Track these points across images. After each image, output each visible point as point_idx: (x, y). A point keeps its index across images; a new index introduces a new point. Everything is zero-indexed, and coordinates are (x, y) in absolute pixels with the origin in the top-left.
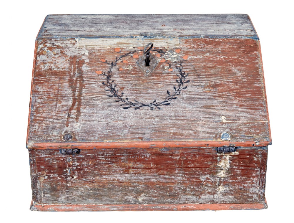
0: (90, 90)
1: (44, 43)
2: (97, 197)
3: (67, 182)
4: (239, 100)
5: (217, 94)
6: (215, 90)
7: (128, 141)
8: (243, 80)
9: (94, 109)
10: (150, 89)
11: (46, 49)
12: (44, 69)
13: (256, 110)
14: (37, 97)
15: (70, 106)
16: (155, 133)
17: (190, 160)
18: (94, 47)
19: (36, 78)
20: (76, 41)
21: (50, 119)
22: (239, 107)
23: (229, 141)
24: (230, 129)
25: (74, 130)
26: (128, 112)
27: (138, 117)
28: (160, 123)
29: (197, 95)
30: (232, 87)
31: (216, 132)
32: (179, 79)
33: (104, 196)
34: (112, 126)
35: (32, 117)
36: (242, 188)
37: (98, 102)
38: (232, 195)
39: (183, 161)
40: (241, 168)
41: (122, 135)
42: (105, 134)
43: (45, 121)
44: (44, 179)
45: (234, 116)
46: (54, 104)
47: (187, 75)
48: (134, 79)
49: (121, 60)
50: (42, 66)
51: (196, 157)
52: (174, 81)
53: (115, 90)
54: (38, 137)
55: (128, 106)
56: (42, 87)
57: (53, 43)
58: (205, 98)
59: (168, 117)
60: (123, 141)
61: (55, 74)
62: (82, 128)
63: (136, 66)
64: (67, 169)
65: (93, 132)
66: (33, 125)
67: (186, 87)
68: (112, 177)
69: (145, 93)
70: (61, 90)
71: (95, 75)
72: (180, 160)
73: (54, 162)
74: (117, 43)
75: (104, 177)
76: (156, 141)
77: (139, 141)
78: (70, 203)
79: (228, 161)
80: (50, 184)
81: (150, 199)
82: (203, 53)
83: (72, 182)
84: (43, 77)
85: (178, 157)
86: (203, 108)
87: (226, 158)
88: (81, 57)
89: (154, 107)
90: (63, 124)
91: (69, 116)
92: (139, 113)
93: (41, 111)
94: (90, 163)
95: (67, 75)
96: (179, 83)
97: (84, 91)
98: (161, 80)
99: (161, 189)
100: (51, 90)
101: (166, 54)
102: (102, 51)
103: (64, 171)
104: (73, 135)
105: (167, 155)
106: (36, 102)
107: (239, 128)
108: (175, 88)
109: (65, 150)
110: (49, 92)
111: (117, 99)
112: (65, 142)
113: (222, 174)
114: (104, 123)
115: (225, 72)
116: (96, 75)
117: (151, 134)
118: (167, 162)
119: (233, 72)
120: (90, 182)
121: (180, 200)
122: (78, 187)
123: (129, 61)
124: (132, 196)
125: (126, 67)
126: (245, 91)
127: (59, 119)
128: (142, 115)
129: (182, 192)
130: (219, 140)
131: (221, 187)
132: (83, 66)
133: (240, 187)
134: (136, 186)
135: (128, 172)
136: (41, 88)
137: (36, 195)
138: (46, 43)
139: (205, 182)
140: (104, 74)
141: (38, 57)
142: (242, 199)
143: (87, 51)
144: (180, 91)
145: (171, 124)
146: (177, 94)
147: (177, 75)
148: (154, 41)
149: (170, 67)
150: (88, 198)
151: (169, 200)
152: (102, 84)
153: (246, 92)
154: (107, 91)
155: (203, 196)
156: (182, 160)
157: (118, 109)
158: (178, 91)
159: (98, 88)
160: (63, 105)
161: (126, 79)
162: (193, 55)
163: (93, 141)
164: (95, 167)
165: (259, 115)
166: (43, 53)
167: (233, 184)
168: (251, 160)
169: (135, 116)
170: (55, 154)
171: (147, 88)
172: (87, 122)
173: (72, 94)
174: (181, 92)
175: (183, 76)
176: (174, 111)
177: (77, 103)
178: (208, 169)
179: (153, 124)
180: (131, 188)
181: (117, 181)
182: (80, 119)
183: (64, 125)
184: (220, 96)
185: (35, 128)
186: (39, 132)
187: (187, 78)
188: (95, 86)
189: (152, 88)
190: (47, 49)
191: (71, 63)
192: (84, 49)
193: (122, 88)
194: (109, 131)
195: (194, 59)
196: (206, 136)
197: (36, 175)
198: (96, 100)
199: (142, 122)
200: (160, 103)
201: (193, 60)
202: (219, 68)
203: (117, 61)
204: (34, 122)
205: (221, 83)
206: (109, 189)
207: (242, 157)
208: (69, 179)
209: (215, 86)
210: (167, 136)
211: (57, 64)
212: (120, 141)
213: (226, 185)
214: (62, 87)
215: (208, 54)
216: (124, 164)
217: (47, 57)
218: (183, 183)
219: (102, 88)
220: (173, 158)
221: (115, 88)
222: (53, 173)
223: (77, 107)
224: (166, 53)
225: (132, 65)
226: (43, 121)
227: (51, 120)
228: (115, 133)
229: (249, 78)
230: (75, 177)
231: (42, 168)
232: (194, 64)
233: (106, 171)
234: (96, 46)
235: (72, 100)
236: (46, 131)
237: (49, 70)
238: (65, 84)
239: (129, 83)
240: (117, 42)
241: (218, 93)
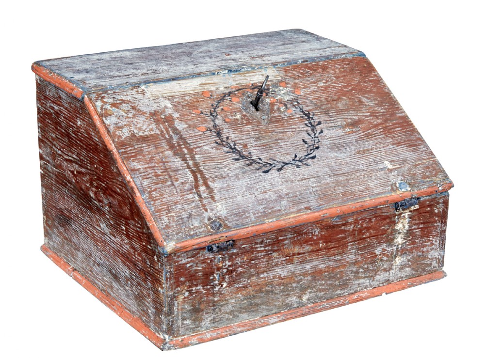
0: (205, 155)
1: (100, 98)
2: (251, 308)
3: (214, 294)
4: (392, 138)
5: (362, 134)
6: (357, 129)
7: (295, 215)
8: (381, 111)
9: (226, 181)
10: (280, 141)
11: (108, 107)
12: (125, 136)
13: (417, 146)
14: (140, 178)
15: (192, 182)
16: (321, 198)
17: (365, 228)
18: (173, 94)
19: (121, 151)
20: (144, 90)
21: (177, 206)
22: (397, 146)
23: (410, 191)
24: (403, 175)
25: (218, 215)
26: (272, 177)
27: (287, 181)
28: (319, 184)
29: (340, 140)
30: (374, 122)
31: (390, 183)
32: (307, 122)
33: (261, 304)
34: (263, 199)
35: (151, 207)
36: (421, 254)
37: (226, 170)
38: (410, 266)
39: (358, 231)
40: (420, 226)
41: (283, 209)
42: (261, 212)
43: (171, 209)
44: (183, 297)
45: (398, 159)
46: (169, 183)
47: (313, 115)
48: (252, 131)
49: (220, 108)
50: (119, 133)
51: (372, 222)
52: (303, 126)
53: (237, 150)
54: (177, 234)
55: (267, 169)
56: (139, 162)
57: (112, 97)
58: (352, 141)
59: (323, 175)
60: (289, 217)
61: (144, 141)
62: (226, 209)
63: (244, 113)
64: (215, 275)
65: (244, 212)
66: (160, 219)
67: (322, 132)
68: (271, 274)
69: (277, 147)
70: (167, 162)
71: (199, 134)
72: (354, 230)
73: (198, 267)
74: (200, 85)
75: (262, 276)
76: (329, 209)
77: (308, 212)
78: (216, 326)
79: (407, 220)
80: (192, 303)
81: (316, 296)
82: (315, 83)
83: (221, 294)
84: (130, 148)
85: (352, 227)
86: (357, 155)
87: (404, 216)
88: (164, 111)
89: (300, 164)
90: (199, 209)
91: (200, 196)
92: (286, 176)
93: (157, 196)
94: (245, 258)
95: (162, 140)
96: (310, 127)
97: (198, 158)
98: (286, 127)
99: (330, 278)
100: (153, 164)
101: (271, 91)
102: (187, 98)
103: (211, 278)
104: (221, 222)
105: (339, 226)
106: (143, 185)
107: (412, 172)
108: (309, 134)
109: (217, 245)
110: (152, 167)
111: (248, 162)
112: (216, 233)
113: (399, 240)
114: (250, 198)
115: (356, 104)
116: (201, 133)
117: (317, 200)
118: (338, 236)
119: (364, 103)
120: (243, 287)
121: (352, 288)
122: (228, 300)
123: (231, 108)
124: (295, 296)
125: (233, 116)
126: (391, 124)
127: (188, 203)
128: (292, 177)
129: (354, 276)
130: (398, 193)
131: (397, 259)
132: (175, 123)
133: (419, 254)
134: (301, 280)
135: (290, 261)
136: (138, 164)
137: (172, 325)
138: (103, 97)
139: (380, 255)
140: (211, 131)
141: (104, 120)
142: (420, 270)
143: (168, 101)
144: (317, 137)
145: (333, 183)
146: (316, 141)
147: (302, 117)
148: (245, 76)
149: (286, 108)
150: (240, 312)
151: (339, 292)
152: (215, 145)
153: (393, 125)
154: (228, 152)
155: (377, 276)
156: (356, 230)
157: (257, 175)
158: (315, 138)
159: (214, 151)
160: (182, 183)
161: (241, 132)
162: (304, 88)
163: (251, 224)
164: (251, 263)
165: (424, 152)
166: (109, 112)
167: (411, 251)
168: (432, 213)
169: (283, 180)
170: (200, 255)
171: (276, 140)
172: (229, 201)
173: (185, 165)
174: (319, 138)
175: (309, 118)
176: (326, 164)
177: (199, 176)
178: (384, 236)
179: (312, 187)
180: (294, 285)
181: (278, 278)
182: (217, 198)
183: (201, 210)
184: (367, 136)
185: (165, 222)
186: (172, 226)
187: (317, 119)
188: (208, 147)
189: (282, 139)
190: (111, 107)
191: (157, 122)
192: (162, 99)
193: (245, 146)
194: (264, 206)
195: (309, 93)
196: (381, 190)
197: (172, 293)
198: (221, 168)
199: (297, 187)
200: (303, 157)
201: (309, 94)
202: (345, 101)
203: (215, 109)
204: (158, 213)
205: (358, 119)
206: (267, 292)
207: (422, 210)
208: (216, 289)
209: (354, 124)
210: (338, 199)
211: (138, 126)
212: (285, 218)
213: (403, 254)
214: (166, 158)
215: (321, 84)
216: (287, 250)
217: (118, 119)
218: (356, 263)
219: (220, 149)
220: (346, 229)
221: (236, 147)
222: (196, 285)
223: (202, 181)
224: (270, 90)
225: (238, 112)
226: (170, 210)
227: (179, 206)
228: (273, 208)
229: (386, 107)
230: (225, 285)
231: (182, 281)
232: (313, 99)
233: (265, 267)
234: (175, 92)
235: (189, 173)
236: (182, 223)
237: (132, 136)
238: (166, 152)
239: (249, 137)
240: (199, 83)
241: (363, 132)
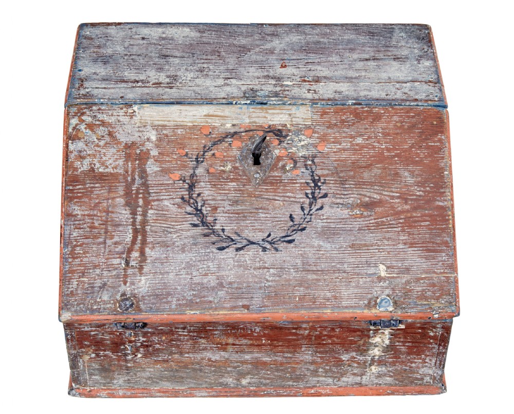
0: (161, 212)
1: (79, 114)
2: (175, 379)
3: (126, 361)
4: (409, 234)
5: (373, 221)
6: (369, 213)
7: (226, 312)
8: (418, 193)
9: (168, 251)
10: (260, 211)
11: (83, 127)
12: (82, 169)
13: (437, 252)
14: (72, 227)
15: (128, 244)
16: (269, 297)
17: (326, 335)
18: (166, 123)
19: (68, 188)
20: (135, 112)
21: (96, 270)
22: (409, 247)
23: (391, 312)
24: (393, 289)
25: (136, 292)
26: (225, 257)
27: (241, 266)
28: (278, 278)
29: (339, 224)
30: (398, 207)
31: (370, 296)
32: (309, 191)
33: (187, 378)
34: (199, 284)
35: (66, 265)
36: (408, 368)
37: (174, 236)
38: (391, 376)
39: (315, 336)
40: (407, 344)
41: (216, 301)
42: (187, 300)
43: (87, 273)
44: (89, 357)
45: (400, 265)
46: (101, 240)
47: (323, 183)
48: (234, 191)
49: (212, 152)
50: (78, 164)
51: (336, 331)
52: (301, 196)
53: (202, 213)
54: (78, 305)
55: (224, 245)
56: (81, 206)
57: (94, 114)
58: (352, 229)
59: (290, 267)
60: (217, 313)
61: (101, 180)
62: (149, 287)
63: (237, 165)
64: (126, 346)
65: (168, 294)
66: (69, 281)
67: (321, 208)
68: (198, 356)
69: (253, 218)
70: (112, 212)
71: (169, 182)
72: (309, 335)
73: (105, 336)
74: (205, 116)
75: (186, 355)
76: (272, 312)
77: (244, 312)
78: (132, 386)
79: (387, 336)
80: (100, 363)
81: (260, 382)
82: (352, 137)
83: (135, 362)
84: (80, 187)
85: (307, 332)
86: (349, 249)
87: (383, 333)
88: (143, 145)
89: (268, 246)
90: (117, 280)
91: (127, 263)
92: (243, 259)
93: (80, 253)
94: (164, 338)
95: (122, 182)
96: (309, 198)
97: (151, 214)
98: (279, 193)
99: (277, 370)
100: (95, 212)
101: (288, 140)
102: (179, 131)
103: (122, 347)
104: (134, 301)
105: (289, 329)
106: (71, 236)
107: (408, 287)
108: (302, 209)
109: (122, 324)
110: (92, 215)
111: (206, 231)
112: (122, 313)
113: (376, 352)
114: (185, 277)
115: (388, 178)
116: (171, 182)
117: (263, 298)
118: (287, 337)
119: (401, 177)
120: (163, 361)
121: (308, 383)
122: (144, 368)
123: (225, 154)
124: (231, 377)
125: (221, 166)
126: (419, 215)
127: (110, 269)
128: (248, 262)
129: (311, 373)
130: (374, 311)
131: (373, 367)
132: (148, 163)
133: (404, 368)
134: (239, 366)
135: (225, 350)
136: (79, 208)
137: (78, 377)
138: (83, 114)
139: (348, 361)
140: (184, 181)
141: (70, 144)
142: (406, 381)
143: (154, 132)
144: (311, 215)
145: (296, 280)
146: (306, 220)
147: (307, 183)
148: (267, 113)
149: (295, 167)
150: (161, 380)
151: (291, 383)
152: (180, 200)
153: (421, 216)
154: (189, 214)
155: (344, 378)
156: (312, 336)
157: (208, 251)
158: (308, 215)
159: (174, 209)
160: (116, 243)
161: (220, 190)
162: (334, 142)
163: (168, 311)
164: (171, 343)
165: (441, 263)
166: (80, 135)
167: (393, 364)
168: (425, 335)
169: (236, 264)
170: (107, 327)
171: (257, 209)
172: (158, 276)
173: (131, 220)
174: (313, 217)
175: (316, 185)
176: (301, 255)
177: (140, 237)
178: (354, 345)
179: (267, 280)
180: (229, 369)
181: (208, 360)
182: (145, 270)
183: (119, 281)
184: (378, 225)
185: (72, 288)
186: (78, 294)
187: (324, 189)
188: (169, 204)
189: (264, 209)
190: (86, 128)
191: (128, 157)
192: (149, 128)
193: (215, 209)
194: (194, 293)
195: (335, 150)
196: (352, 303)
197: (76, 352)
198: (171, 233)
199: (248, 277)
200: (278, 239)
201: (334, 152)
202: (376, 171)
203: (205, 152)
204: (70, 275)
205: (380, 199)
206: (194, 370)
207: (409, 331)
208: (130, 357)
209: (370, 205)
210: (290, 303)
211: (104, 158)
212: (212, 313)
213: (382, 365)
214: (114, 206)
215: (359, 140)
216: (218, 339)
217: (86, 145)
218: (313, 363)
219: (181, 208)
220: (298, 332)
221: (204, 208)
222: (105, 350)
223: (139, 246)
224: (288, 138)
225: (231, 161)
226: (85, 274)
227: (98, 271)
228: (204, 297)
229: (428, 189)
230: (139, 355)
231: (86, 345)
232: (335, 161)
233: (190, 349)
234: (169, 121)
235: (131, 231)
236: (90, 293)
237: (89, 171)
238: (118, 199)
239: (225, 198)
240: (204, 114)
241: (375, 219)
